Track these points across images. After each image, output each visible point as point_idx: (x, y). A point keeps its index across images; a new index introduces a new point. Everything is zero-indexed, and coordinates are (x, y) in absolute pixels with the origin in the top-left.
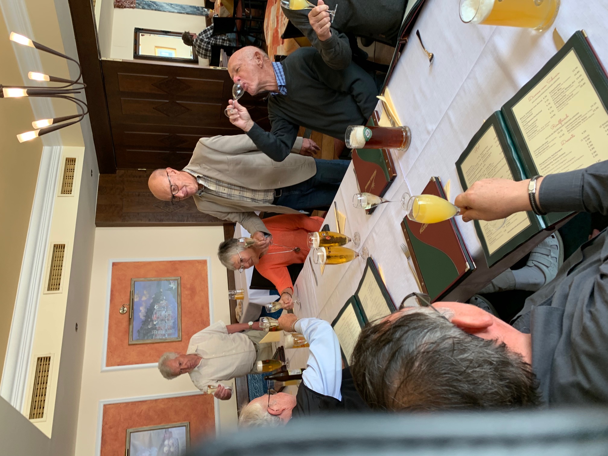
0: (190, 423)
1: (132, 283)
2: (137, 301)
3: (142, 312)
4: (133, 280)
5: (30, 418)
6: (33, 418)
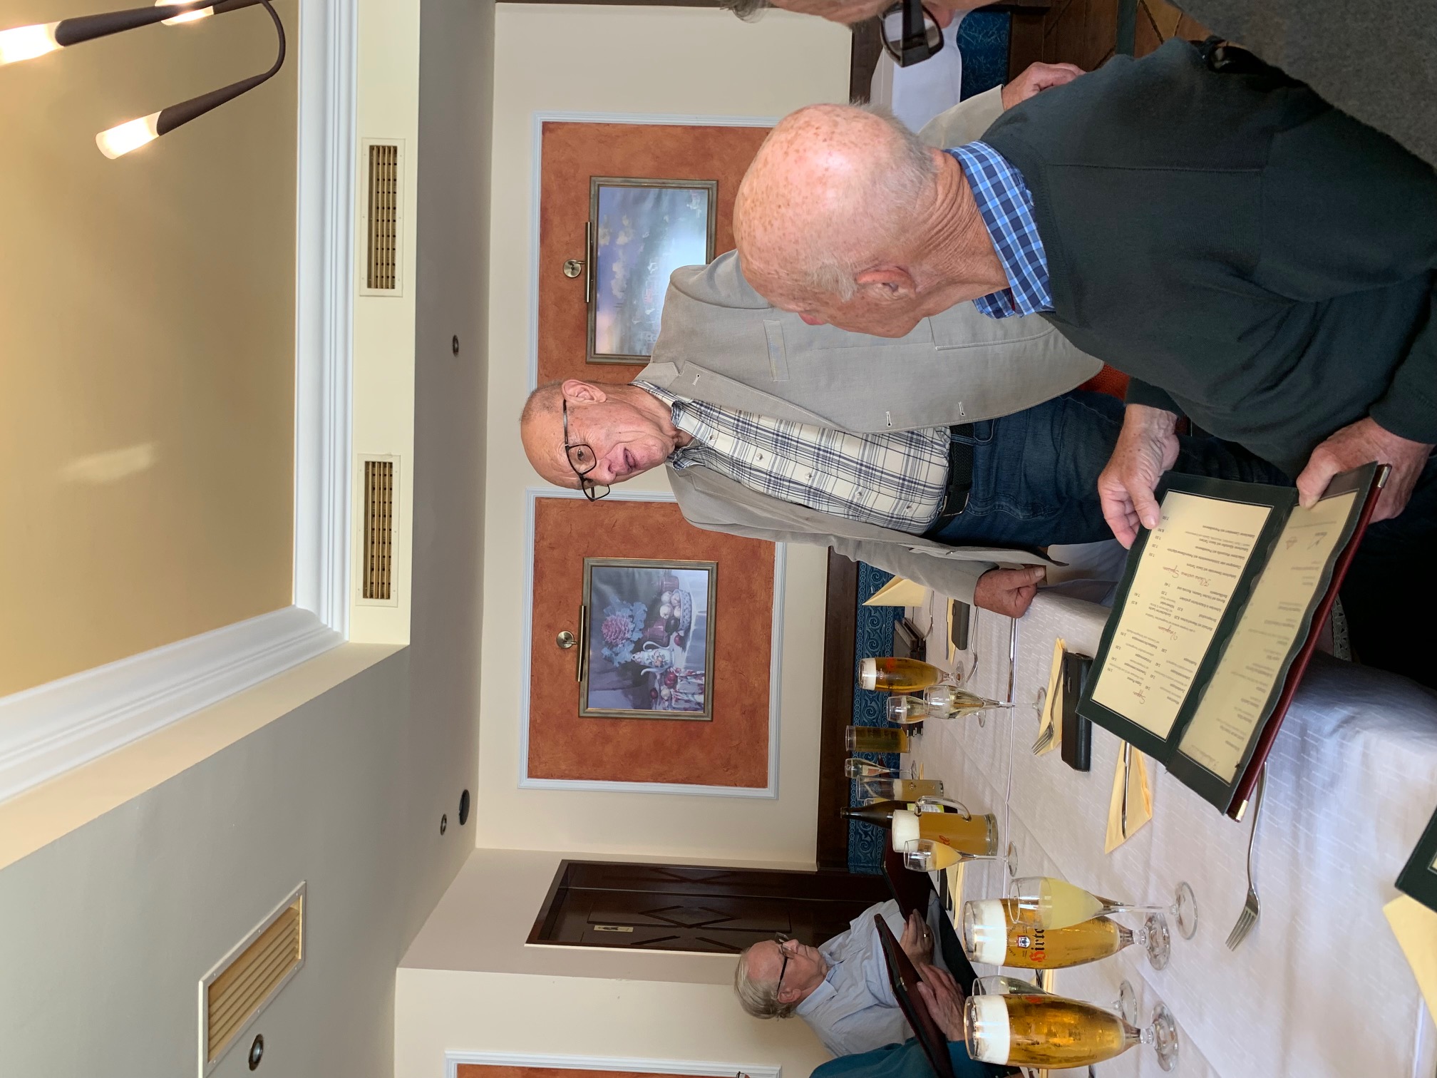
0: (718, 564)
1: (593, 193)
2: (605, 246)
3: (617, 277)
4: (595, 182)
5: (365, 596)
6: (371, 596)
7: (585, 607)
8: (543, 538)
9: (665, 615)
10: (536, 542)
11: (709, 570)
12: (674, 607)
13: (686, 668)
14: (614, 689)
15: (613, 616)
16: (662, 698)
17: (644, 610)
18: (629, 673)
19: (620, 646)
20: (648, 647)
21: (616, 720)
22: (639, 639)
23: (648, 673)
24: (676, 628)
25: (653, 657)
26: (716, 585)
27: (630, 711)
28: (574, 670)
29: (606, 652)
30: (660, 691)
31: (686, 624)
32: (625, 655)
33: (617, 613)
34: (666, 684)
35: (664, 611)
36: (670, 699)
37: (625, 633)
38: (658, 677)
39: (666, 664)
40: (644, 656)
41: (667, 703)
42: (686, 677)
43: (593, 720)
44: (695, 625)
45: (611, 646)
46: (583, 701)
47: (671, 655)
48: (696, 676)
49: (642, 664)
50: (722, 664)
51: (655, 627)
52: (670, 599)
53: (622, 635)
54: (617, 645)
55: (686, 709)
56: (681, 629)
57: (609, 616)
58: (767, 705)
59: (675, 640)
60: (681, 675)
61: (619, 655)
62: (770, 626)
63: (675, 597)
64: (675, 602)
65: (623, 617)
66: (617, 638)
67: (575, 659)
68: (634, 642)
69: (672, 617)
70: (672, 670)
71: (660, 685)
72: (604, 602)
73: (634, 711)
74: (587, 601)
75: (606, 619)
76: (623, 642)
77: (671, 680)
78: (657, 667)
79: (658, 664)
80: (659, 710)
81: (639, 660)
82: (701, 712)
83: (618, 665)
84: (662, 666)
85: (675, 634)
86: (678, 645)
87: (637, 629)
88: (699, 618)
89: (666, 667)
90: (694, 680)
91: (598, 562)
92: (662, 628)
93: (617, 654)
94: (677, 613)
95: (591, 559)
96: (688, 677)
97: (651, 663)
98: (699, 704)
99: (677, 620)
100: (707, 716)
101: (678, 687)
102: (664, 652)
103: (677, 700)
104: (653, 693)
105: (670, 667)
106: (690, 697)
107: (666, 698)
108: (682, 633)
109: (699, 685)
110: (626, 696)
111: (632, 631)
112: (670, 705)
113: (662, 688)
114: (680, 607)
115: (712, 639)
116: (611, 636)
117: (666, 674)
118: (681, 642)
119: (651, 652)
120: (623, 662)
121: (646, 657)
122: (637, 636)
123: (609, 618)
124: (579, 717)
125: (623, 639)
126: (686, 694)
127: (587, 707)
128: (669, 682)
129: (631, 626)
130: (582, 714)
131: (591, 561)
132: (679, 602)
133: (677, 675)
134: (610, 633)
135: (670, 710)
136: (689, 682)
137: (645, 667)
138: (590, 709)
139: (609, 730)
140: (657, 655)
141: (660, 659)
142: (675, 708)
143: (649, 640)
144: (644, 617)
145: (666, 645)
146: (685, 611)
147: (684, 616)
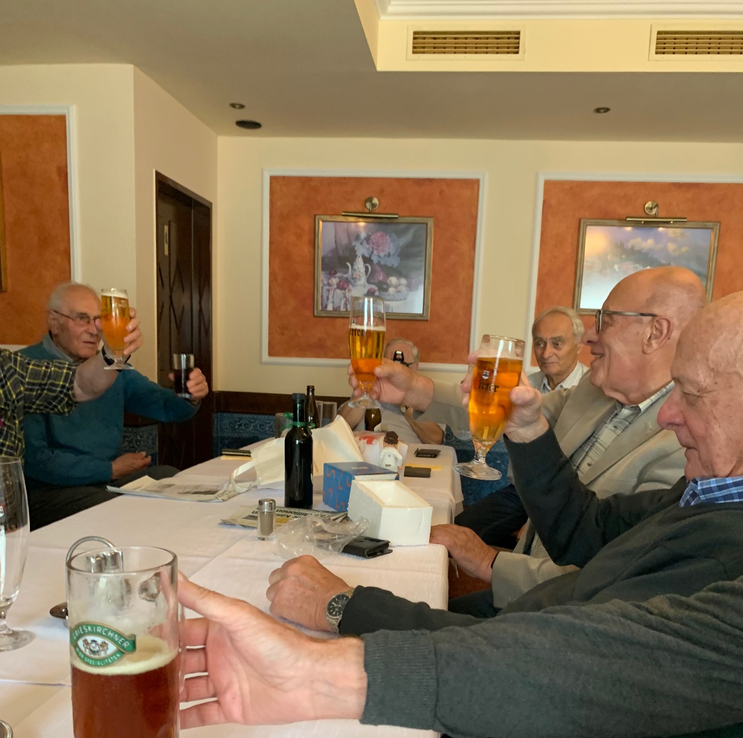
0: (427, 321)
1: (708, 224)
3: (643, 242)
4: (716, 225)
5: (415, 33)
6: (415, 38)
7: (397, 218)
8: (448, 185)
9: (390, 281)
10: (445, 180)
11: (423, 314)
12: (396, 287)
13: (352, 297)
14: (336, 241)
15: (389, 241)
16: (329, 279)
17: (393, 265)
18: (347, 254)
19: (368, 246)
20: (367, 268)
21: (313, 243)
22: (372, 261)
23: (348, 267)
24: (381, 289)
25: (360, 271)
26: (413, 319)
27: (320, 253)
28: (350, 210)
29: (363, 235)
30: (335, 277)
31: (385, 297)
32: (361, 250)
33: (392, 244)
34: (340, 282)
35: (393, 280)
36: (329, 285)
37: (376, 250)
38: (345, 276)
39: (355, 282)
40: (360, 264)
41: (326, 282)
42: (345, 296)
43: (313, 225)
45: (368, 239)
46: (327, 218)
47: (360, 285)
48: (346, 305)
49: (354, 263)
51: (381, 273)
52: (402, 284)
53: (375, 247)
54: (368, 243)
55: (322, 297)
56: (379, 293)
57: (390, 237)
58: (326, 356)
59: (371, 288)
60: (347, 294)
61: (361, 246)
63: (403, 289)
64: (400, 288)
65: (389, 248)
66: (374, 244)
67: (357, 210)
68: (370, 257)
69: (389, 286)
70: (351, 286)
71: (340, 278)
72: (400, 234)
73: (321, 257)
74: (401, 220)
75: (387, 235)
76: (371, 249)
77: (343, 285)
78: (352, 274)
79: (354, 276)
80: (321, 276)
81: (357, 261)
82: (320, 308)
83: (354, 244)
84: (353, 279)
85: (376, 288)
86: (369, 290)
87: (379, 259)
88: (388, 306)
89: (352, 281)
90: (343, 303)
91: (430, 228)
92: (381, 278)
93: (361, 244)
94: (391, 290)
95: (433, 224)
96: (345, 299)
97: (355, 270)
98: (326, 306)
99: (386, 290)
100: (317, 312)
101: (338, 291)
102: (363, 280)
103: (328, 290)
104: (333, 272)
105: (352, 284)
106: (331, 300)
107: (330, 281)
108: (377, 293)
109: (340, 307)
110: (332, 251)
111: (379, 256)
112: (324, 285)
113: (337, 279)
114: (396, 292)
116: (375, 239)
117: (347, 281)
118: (370, 293)
119: (363, 270)
120: (356, 248)
121: (359, 266)
122: (375, 259)
123: (388, 237)
124: (315, 216)
125: (373, 248)
126: (333, 296)
127: (323, 221)
128: (341, 284)
129: (382, 255)
130: (317, 217)
131: (431, 223)
132: (400, 292)
133: (347, 290)
134: (377, 238)
135: (321, 285)
136: (341, 299)
137: (352, 265)
138: (321, 223)
139: (306, 238)
140: (361, 275)
141: (358, 277)
142: (322, 288)
143: (372, 269)
144: (389, 265)
145: (368, 281)
146: (393, 295)
147: (389, 295)
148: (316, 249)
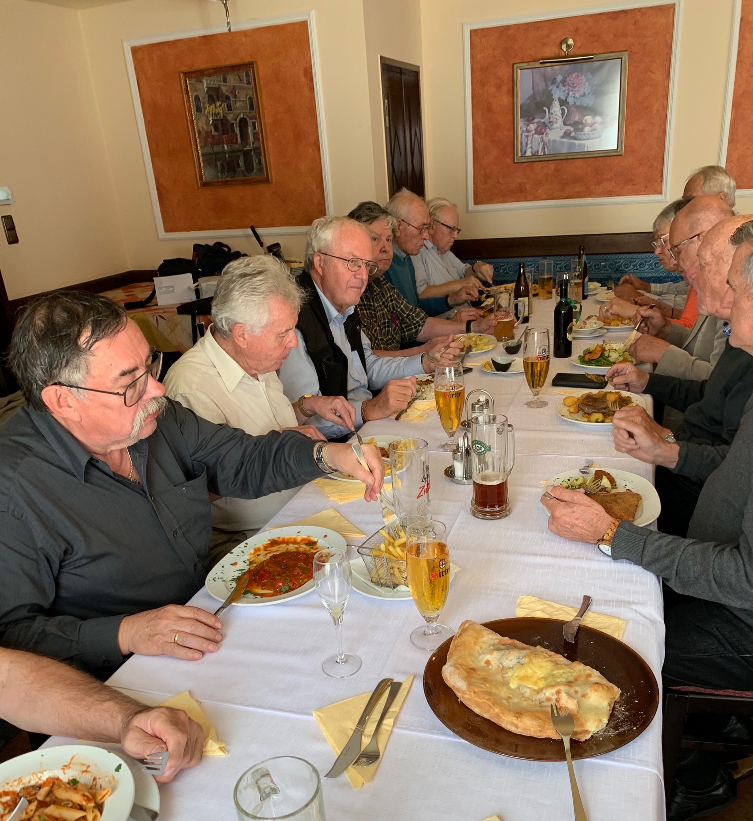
0: (621, 155)
7: (592, 58)
8: (643, 15)
9: (586, 121)
10: (639, 10)
11: (617, 149)
12: (591, 126)
13: (549, 140)
14: (533, 88)
15: (585, 80)
16: (528, 125)
17: (588, 104)
18: (544, 98)
19: (564, 89)
20: (563, 110)
21: (512, 92)
22: (568, 103)
23: (545, 112)
24: (576, 130)
25: (556, 115)
26: (607, 155)
27: (519, 102)
28: (546, 55)
29: (559, 78)
30: (533, 123)
31: (579, 137)
32: (558, 93)
33: (587, 84)
34: (538, 127)
35: (588, 119)
36: (528, 131)
37: (572, 91)
38: (542, 121)
39: (551, 125)
41: (525, 129)
42: (543, 141)
43: (511, 75)
44: (579, 144)
45: (564, 82)
46: (525, 65)
47: (557, 128)
48: (543, 148)
49: (551, 107)
50: (552, 166)
51: (577, 114)
52: (598, 123)
53: (571, 89)
54: (564, 86)
55: (521, 143)
56: (575, 134)
57: (585, 76)
58: (526, 200)
59: (568, 130)
60: (544, 138)
61: (557, 89)
62: (578, 197)
64: (594, 126)
65: (584, 88)
66: (569, 86)
67: (553, 55)
68: (566, 99)
69: (585, 125)
70: (548, 130)
71: (537, 123)
72: (595, 72)
73: (519, 105)
74: (596, 58)
75: (582, 75)
76: (567, 91)
77: (542, 129)
78: (549, 119)
79: (552, 120)
80: (521, 124)
81: (554, 105)
82: (519, 154)
83: (550, 89)
84: (550, 122)
85: (572, 129)
86: (565, 132)
87: (575, 100)
88: (584, 145)
89: (549, 125)
90: (541, 147)
91: (625, 62)
92: (577, 119)
93: (558, 87)
94: (587, 129)
95: (627, 57)
96: (542, 143)
97: (552, 114)
98: (525, 152)
99: (582, 130)
100: (517, 159)
101: (536, 136)
102: (560, 122)
103: (527, 136)
104: (531, 118)
105: (549, 128)
106: (529, 146)
107: (528, 128)
108: (573, 134)
109: (538, 151)
110: (529, 98)
111: (574, 97)
112: (523, 132)
113: (535, 124)
114: (591, 131)
115: (570, 157)
116: (570, 80)
117: (545, 126)
118: (567, 135)
119: (559, 113)
120: (552, 93)
121: (556, 110)
122: (570, 100)
123: (583, 77)
124: (513, 64)
126: (532, 142)
127: (520, 69)
128: (539, 129)
129: (577, 95)
130: (515, 66)
131: (625, 57)
132: (595, 130)
133: (544, 134)
134: (572, 79)
135: (520, 132)
136: (539, 144)
137: (549, 110)
138: (519, 71)
139: (505, 89)
140: (558, 118)
141: (555, 120)
142: (522, 135)
143: (568, 111)
144: (584, 104)
145: (565, 124)
146: (589, 134)
147: (584, 135)
148: (515, 99)
